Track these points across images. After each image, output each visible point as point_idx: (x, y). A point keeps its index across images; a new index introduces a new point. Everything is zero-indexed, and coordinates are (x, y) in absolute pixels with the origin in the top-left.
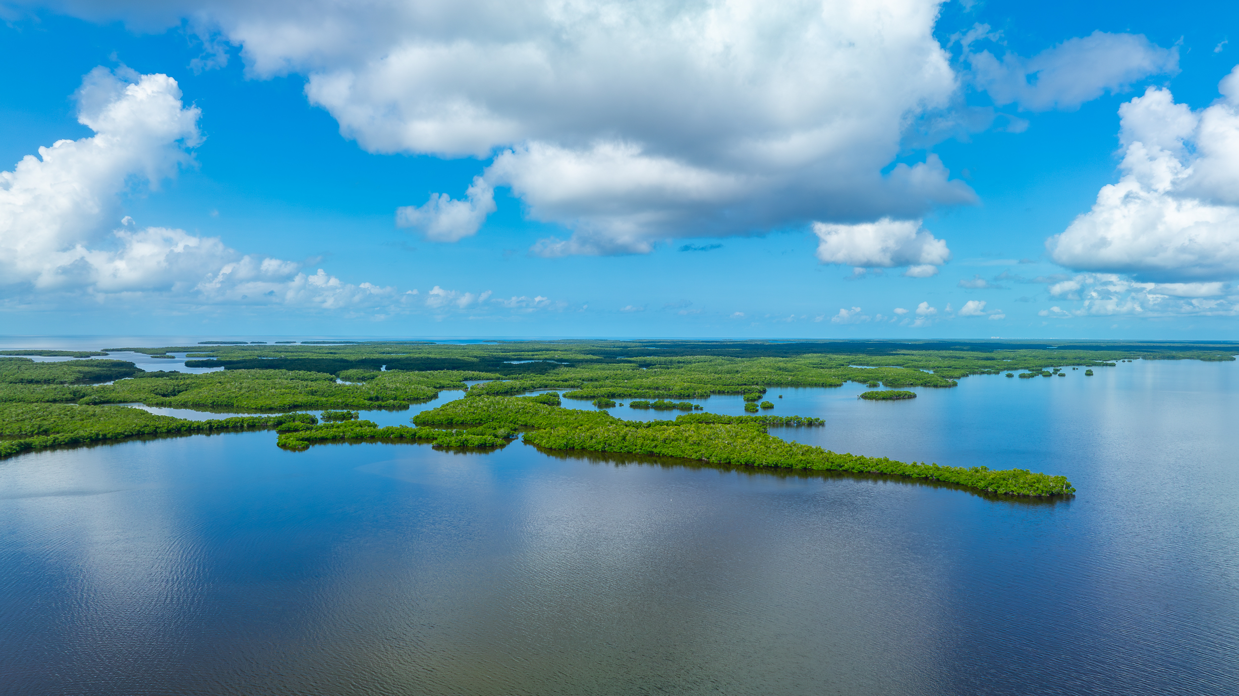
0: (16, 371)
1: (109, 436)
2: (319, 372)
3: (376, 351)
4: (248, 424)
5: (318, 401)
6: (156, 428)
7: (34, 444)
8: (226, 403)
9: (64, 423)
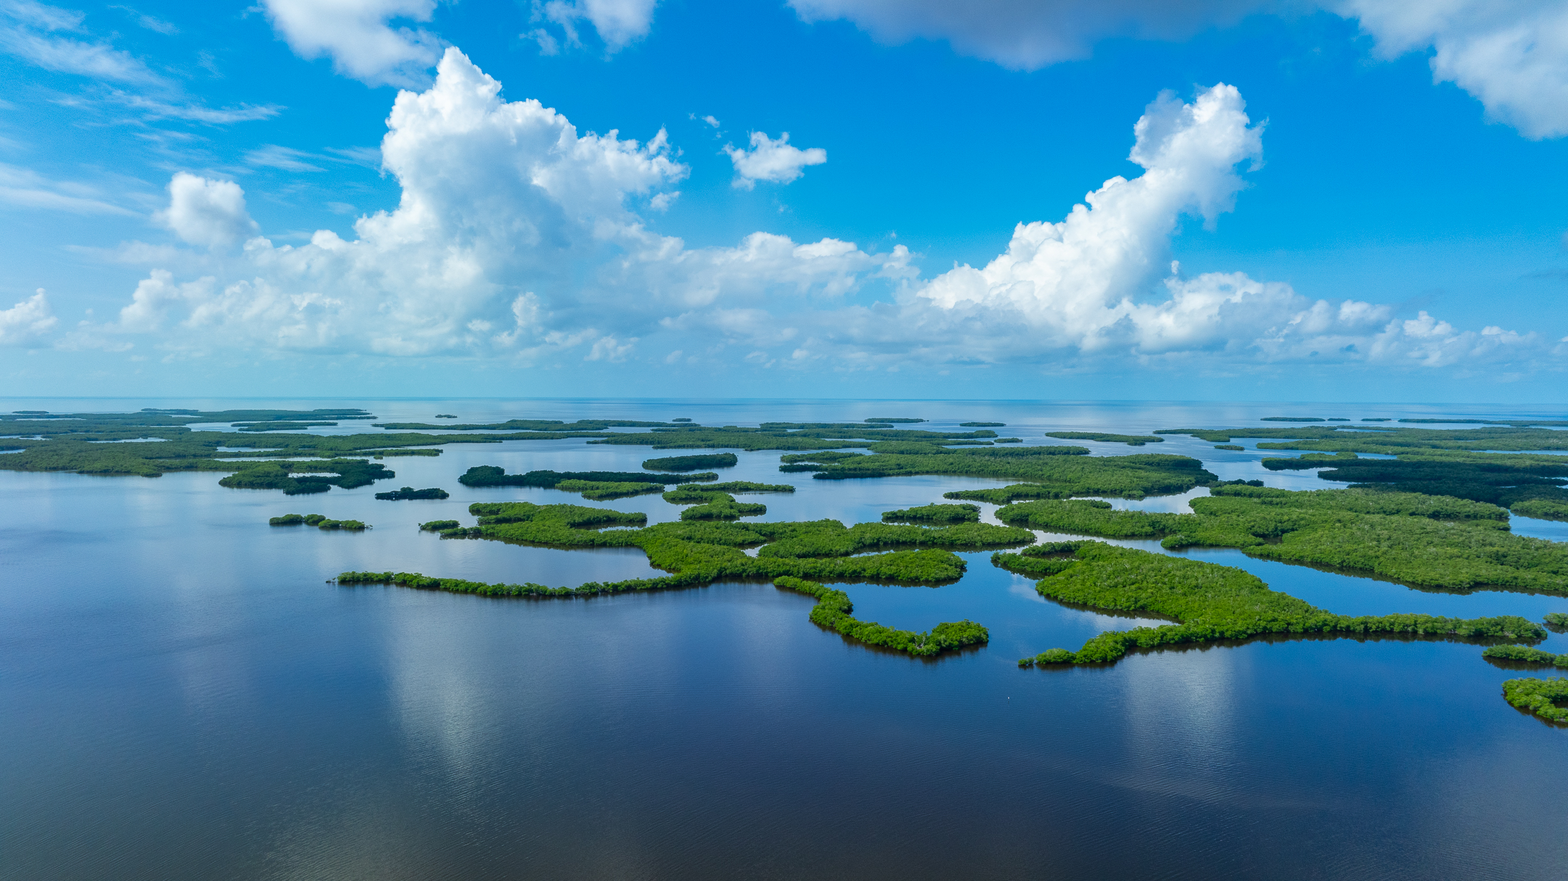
0: (1080, 474)
1: (1228, 634)
2: (1477, 501)
3: (1535, 446)
4: (1425, 630)
5: (1516, 578)
6: (1289, 624)
7: (1139, 642)
8: (1362, 566)
9: (1164, 599)
